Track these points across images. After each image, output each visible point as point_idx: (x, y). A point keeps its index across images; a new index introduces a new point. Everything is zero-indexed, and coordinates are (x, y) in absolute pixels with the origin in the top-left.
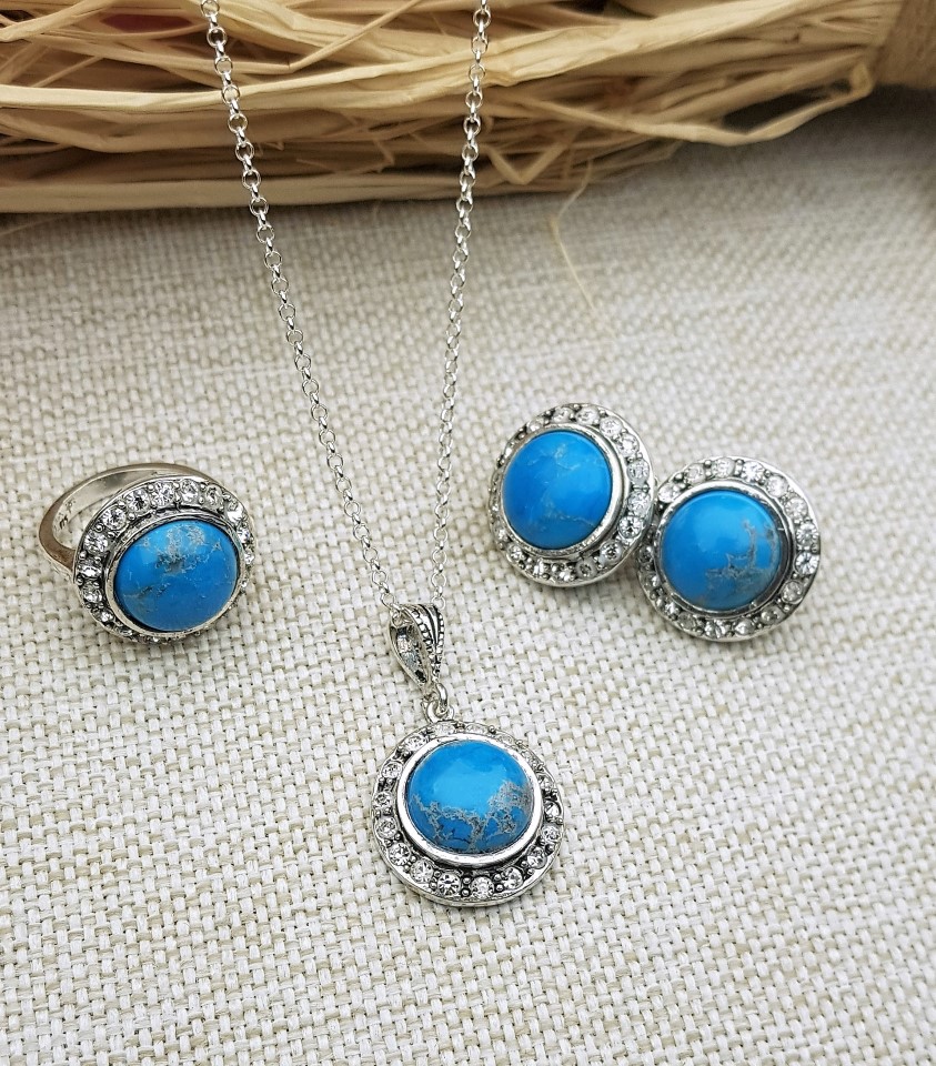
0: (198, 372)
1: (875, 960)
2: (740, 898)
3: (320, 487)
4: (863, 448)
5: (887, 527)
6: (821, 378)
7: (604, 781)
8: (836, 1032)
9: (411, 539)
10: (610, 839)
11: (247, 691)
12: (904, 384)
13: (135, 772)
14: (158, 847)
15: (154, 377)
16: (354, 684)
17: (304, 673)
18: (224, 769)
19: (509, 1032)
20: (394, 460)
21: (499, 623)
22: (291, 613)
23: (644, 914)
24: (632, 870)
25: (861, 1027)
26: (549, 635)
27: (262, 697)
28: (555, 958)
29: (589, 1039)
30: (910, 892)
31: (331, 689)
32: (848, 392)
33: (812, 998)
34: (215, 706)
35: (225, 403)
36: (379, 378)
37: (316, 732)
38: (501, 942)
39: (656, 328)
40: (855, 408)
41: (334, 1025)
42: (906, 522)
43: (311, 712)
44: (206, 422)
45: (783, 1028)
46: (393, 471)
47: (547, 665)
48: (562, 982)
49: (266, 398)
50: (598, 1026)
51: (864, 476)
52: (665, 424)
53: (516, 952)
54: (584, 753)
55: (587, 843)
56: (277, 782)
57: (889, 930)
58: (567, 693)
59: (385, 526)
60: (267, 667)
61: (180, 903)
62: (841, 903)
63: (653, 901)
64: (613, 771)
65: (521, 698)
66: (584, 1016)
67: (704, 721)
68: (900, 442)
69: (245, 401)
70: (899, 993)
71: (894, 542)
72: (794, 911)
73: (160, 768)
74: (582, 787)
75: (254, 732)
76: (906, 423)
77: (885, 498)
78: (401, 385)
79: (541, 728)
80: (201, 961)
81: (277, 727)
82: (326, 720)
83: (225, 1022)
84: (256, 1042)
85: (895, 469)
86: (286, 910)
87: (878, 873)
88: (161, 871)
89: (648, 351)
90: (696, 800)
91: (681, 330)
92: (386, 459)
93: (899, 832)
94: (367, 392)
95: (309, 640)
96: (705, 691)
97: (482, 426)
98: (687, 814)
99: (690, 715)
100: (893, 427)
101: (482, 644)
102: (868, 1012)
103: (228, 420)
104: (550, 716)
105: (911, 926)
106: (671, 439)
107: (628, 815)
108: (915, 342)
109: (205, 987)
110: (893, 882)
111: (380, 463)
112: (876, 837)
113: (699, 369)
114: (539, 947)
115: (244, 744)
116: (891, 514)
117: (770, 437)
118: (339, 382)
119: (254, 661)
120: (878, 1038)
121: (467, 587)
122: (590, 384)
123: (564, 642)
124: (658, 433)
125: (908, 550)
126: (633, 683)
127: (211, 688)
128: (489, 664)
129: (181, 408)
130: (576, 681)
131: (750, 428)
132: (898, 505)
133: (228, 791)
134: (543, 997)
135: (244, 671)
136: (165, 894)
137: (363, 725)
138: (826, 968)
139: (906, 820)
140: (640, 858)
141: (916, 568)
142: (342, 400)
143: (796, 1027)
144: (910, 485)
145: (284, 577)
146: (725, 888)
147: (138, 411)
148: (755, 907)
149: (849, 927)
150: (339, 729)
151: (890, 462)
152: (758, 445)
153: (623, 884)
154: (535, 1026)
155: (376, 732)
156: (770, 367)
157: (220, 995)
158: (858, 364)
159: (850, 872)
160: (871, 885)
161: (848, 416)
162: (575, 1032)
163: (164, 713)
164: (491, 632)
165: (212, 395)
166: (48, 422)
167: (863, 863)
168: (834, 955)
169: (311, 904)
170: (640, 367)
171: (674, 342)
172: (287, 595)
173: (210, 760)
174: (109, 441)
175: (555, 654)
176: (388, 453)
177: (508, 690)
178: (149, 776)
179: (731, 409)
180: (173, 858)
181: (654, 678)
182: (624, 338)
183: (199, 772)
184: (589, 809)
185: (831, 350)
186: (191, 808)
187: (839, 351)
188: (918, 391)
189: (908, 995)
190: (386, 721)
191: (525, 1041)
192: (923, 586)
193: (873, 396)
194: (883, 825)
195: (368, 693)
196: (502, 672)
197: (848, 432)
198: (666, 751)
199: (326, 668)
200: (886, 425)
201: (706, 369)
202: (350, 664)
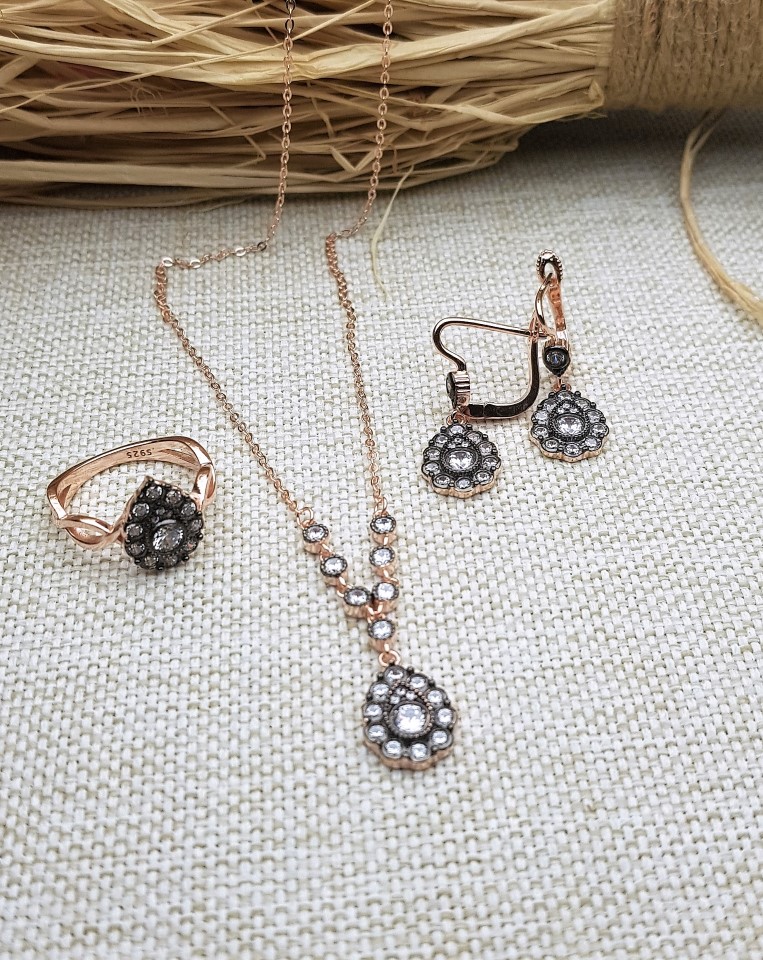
0: (131, 225)
1: (507, 555)
2: (417, 515)
3: (193, 284)
4: (580, 275)
5: (586, 317)
6: (560, 237)
7: (340, 447)
8: (466, 595)
9: (246, 313)
10: (334, 477)
11: (107, 386)
12: (620, 242)
13: (17, 424)
14: (19, 464)
15: (102, 226)
16: (181, 385)
17: (149, 378)
18: (78, 425)
19: (227, 577)
20: (247, 273)
21: (292, 358)
22: (151, 347)
23: (345, 519)
24: (344, 494)
25: (485, 593)
26: (325, 366)
27: (116, 389)
28: (273, 539)
29: (283, 586)
30: (544, 518)
31: (165, 386)
32: (577, 246)
33: (454, 574)
34: (83, 392)
35: (144, 240)
36: (252, 231)
37: (146, 409)
38: (237, 530)
39: (451, 210)
40: (580, 254)
41: (105, 566)
42: (600, 315)
43: (147, 399)
44: (128, 249)
45: (427, 587)
46: (244, 277)
47: (319, 382)
48: (274, 553)
49: (172, 239)
50: (292, 579)
51: (577, 290)
52: (441, 258)
53: (246, 535)
54: (330, 430)
55: (317, 478)
56: (112, 433)
57: (522, 538)
58: (327, 397)
59: (229, 305)
60: (125, 373)
61: (23, 493)
62: (491, 521)
63: (353, 513)
64: (347, 441)
65: (295, 399)
66: (283, 573)
67: (421, 417)
68: (609, 273)
69: (158, 240)
70: (520, 574)
71: (589, 326)
72: (455, 525)
73: (35, 422)
74: (323, 449)
75: (105, 406)
76: (616, 263)
77: (588, 302)
78: (265, 235)
79: (304, 416)
80: (26, 525)
81: (121, 404)
82: (156, 403)
83: (31, 559)
84: (49, 571)
85: (601, 286)
86: (93, 502)
87: (524, 506)
88: (17, 475)
89: (441, 222)
90: (402, 460)
91: (467, 212)
92: (242, 272)
93: (546, 485)
94: (241, 238)
95: (158, 361)
96: (426, 400)
97: (313, 257)
98: (393, 466)
99: (412, 412)
100: (605, 265)
101: (277, 370)
102: (493, 584)
103: (143, 249)
104: (312, 409)
105: (539, 536)
106: (443, 267)
107: (351, 465)
108: (635, 220)
109: (25, 538)
110: (534, 512)
111: (238, 274)
112: (528, 485)
113: (475, 231)
114: (263, 533)
115: (96, 413)
116: (590, 311)
117: (514, 268)
118: (224, 232)
119: (117, 370)
120: (496, 599)
121: (276, 338)
122: (395, 237)
123: (334, 370)
124: (434, 263)
125: (597, 330)
126: (376, 394)
127: (84, 383)
128: (277, 379)
129: (115, 242)
130: (336, 391)
131: (501, 262)
132: (598, 306)
133: (76, 437)
134: (258, 560)
135: (108, 375)
136: (14, 488)
137: (180, 407)
138: (469, 558)
139: (553, 478)
140: (352, 489)
141: (601, 340)
142: (223, 241)
143: (437, 589)
144: (609, 295)
145: (151, 328)
146: (409, 509)
147: (85, 243)
148: (427, 520)
149: (494, 536)
150: (163, 408)
151: (597, 283)
152: (504, 272)
153: (335, 503)
154: (247, 576)
155: (188, 412)
156: (526, 232)
157: (33, 545)
158: (590, 230)
159: (502, 504)
160: (516, 513)
161: (574, 258)
162: (274, 581)
163: (48, 394)
164: (285, 363)
165: (136, 236)
166: (26, 247)
167: (514, 501)
168: (477, 549)
169: (112, 499)
170: (432, 230)
171: (461, 217)
172: (151, 338)
173: (70, 420)
174: (62, 257)
175: (326, 376)
176: (244, 268)
177: (287, 395)
178: (26, 426)
179: (491, 252)
180: (27, 469)
181: (392, 392)
182: (426, 215)
183: (60, 426)
184: (323, 461)
185: (573, 223)
186: (48, 444)
187: (577, 224)
188: (629, 245)
189: (526, 574)
190: (197, 405)
191: (237, 584)
192: (603, 350)
193: (596, 248)
194: (536, 480)
195: (189, 390)
196: (286, 384)
197: (572, 266)
198: (389, 432)
199: (165, 377)
200: (601, 263)
201: (479, 231)
202: (182, 375)
